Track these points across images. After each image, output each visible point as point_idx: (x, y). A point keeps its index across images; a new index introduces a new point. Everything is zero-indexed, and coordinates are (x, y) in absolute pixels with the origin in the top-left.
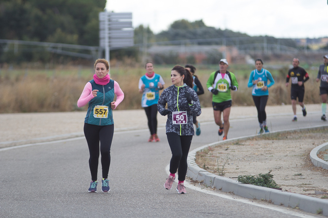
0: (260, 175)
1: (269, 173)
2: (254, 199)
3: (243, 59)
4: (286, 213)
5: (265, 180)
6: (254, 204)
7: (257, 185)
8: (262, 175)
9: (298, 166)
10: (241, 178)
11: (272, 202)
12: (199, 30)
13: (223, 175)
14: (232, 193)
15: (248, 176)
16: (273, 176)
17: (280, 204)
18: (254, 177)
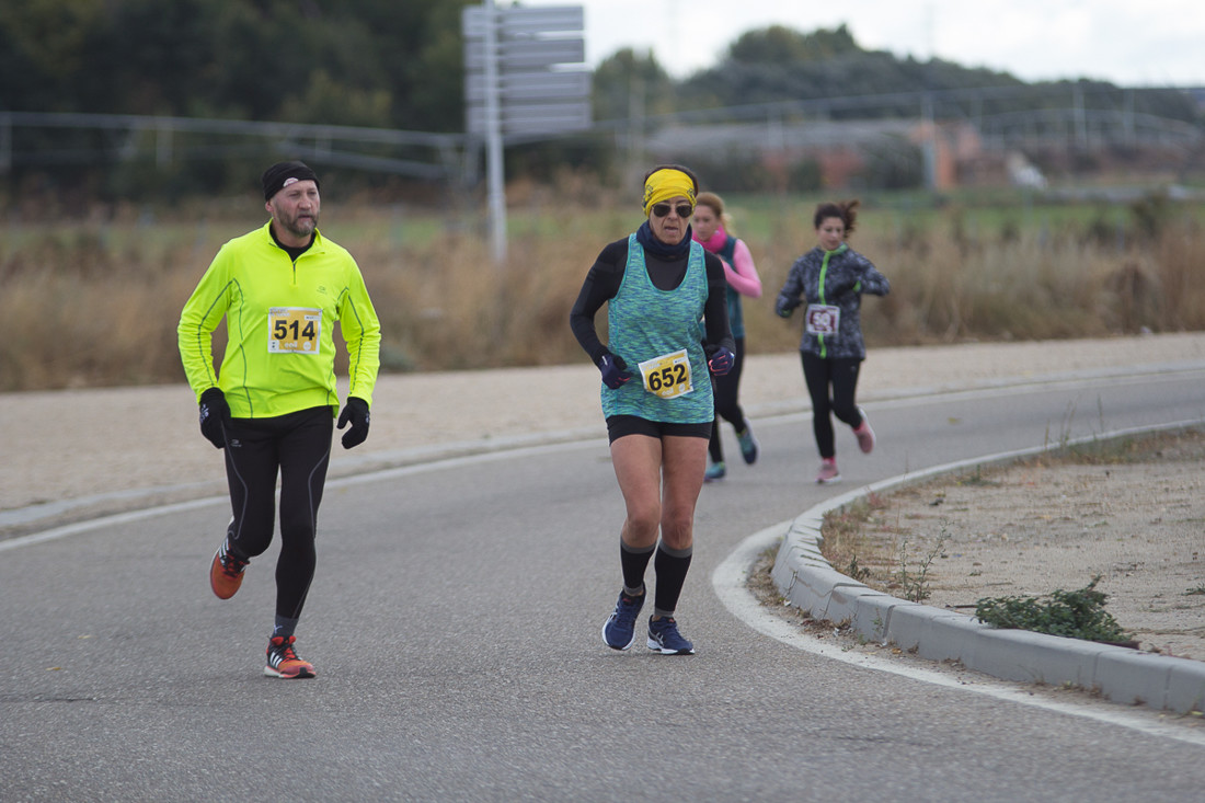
0: (1057, 594)
1: (1092, 585)
2: (1038, 684)
3: (999, 167)
4: (1154, 732)
5: (1075, 612)
6: (1038, 701)
7: (1046, 631)
8: (1066, 597)
9: (1199, 560)
10: (987, 606)
11: (1105, 693)
12: (834, 65)
13: (921, 597)
14: (955, 664)
15: (1012, 599)
16: (1104, 596)
17: (1134, 702)
18: (1037, 602)
